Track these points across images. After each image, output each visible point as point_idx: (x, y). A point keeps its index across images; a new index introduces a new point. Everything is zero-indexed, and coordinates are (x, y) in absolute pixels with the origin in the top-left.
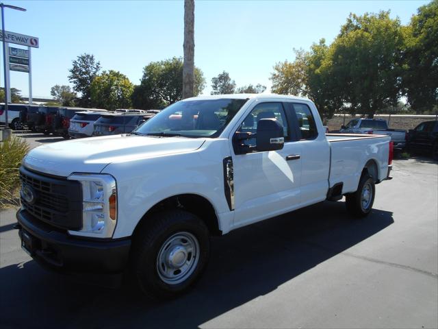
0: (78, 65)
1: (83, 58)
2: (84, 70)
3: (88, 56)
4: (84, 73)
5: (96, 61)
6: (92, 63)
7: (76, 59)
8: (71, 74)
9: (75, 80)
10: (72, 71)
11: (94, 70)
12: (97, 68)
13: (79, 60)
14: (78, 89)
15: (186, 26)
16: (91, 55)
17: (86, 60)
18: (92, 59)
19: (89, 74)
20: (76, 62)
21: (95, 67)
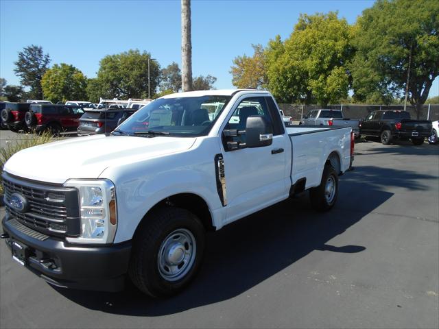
0: (25, 58)
1: (30, 50)
2: (32, 63)
3: (36, 48)
4: (32, 66)
5: (44, 53)
6: (40, 56)
7: (22, 51)
8: (16, 67)
9: (22, 73)
10: (18, 64)
11: (43, 63)
12: (47, 61)
13: (25, 52)
14: (26, 83)
16: (39, 47)
17: (35, 52)
18: (40, 51)
19: (37, 67)
20: (22, 55)
21: (44, 59)
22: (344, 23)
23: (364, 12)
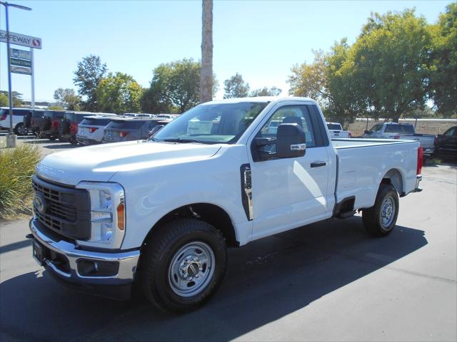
0: (83, 67)
1: (88, 60)
2: (89, 73)
3: (94, 57)
4: (90, 76)
5: (102, 63)
6: (98, 65)
7: (82, 61)
8: (76, 77)
9: (81, 82)
10: (77, 74)
11: (101, 72)
12: (104, 70)
13: (84, 62)
14: (84, 92)
15: (204, 26)
16: (97, 57)
17: (92, 61)
18: (98, 60)
19: (95, 76)
20: (81, 64)
21: (102, 69)
22: (422, 21)
23: (449, 7)
